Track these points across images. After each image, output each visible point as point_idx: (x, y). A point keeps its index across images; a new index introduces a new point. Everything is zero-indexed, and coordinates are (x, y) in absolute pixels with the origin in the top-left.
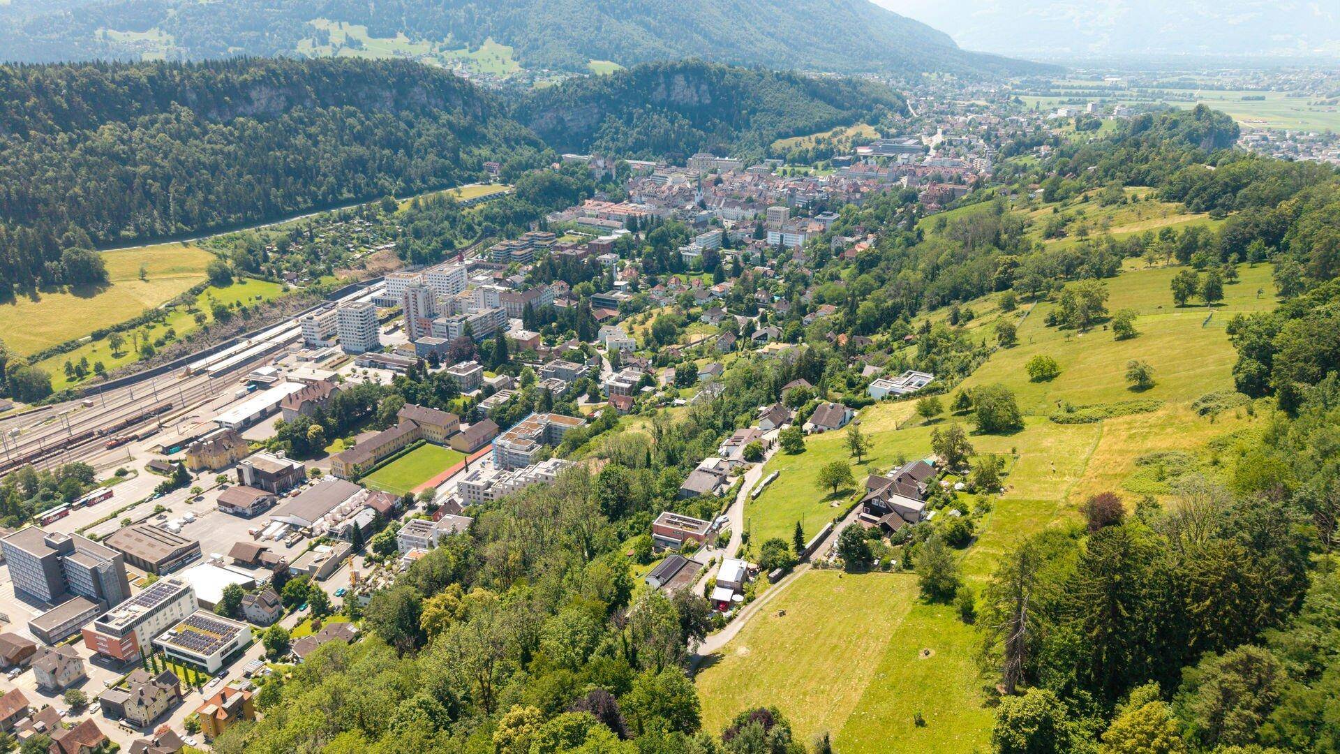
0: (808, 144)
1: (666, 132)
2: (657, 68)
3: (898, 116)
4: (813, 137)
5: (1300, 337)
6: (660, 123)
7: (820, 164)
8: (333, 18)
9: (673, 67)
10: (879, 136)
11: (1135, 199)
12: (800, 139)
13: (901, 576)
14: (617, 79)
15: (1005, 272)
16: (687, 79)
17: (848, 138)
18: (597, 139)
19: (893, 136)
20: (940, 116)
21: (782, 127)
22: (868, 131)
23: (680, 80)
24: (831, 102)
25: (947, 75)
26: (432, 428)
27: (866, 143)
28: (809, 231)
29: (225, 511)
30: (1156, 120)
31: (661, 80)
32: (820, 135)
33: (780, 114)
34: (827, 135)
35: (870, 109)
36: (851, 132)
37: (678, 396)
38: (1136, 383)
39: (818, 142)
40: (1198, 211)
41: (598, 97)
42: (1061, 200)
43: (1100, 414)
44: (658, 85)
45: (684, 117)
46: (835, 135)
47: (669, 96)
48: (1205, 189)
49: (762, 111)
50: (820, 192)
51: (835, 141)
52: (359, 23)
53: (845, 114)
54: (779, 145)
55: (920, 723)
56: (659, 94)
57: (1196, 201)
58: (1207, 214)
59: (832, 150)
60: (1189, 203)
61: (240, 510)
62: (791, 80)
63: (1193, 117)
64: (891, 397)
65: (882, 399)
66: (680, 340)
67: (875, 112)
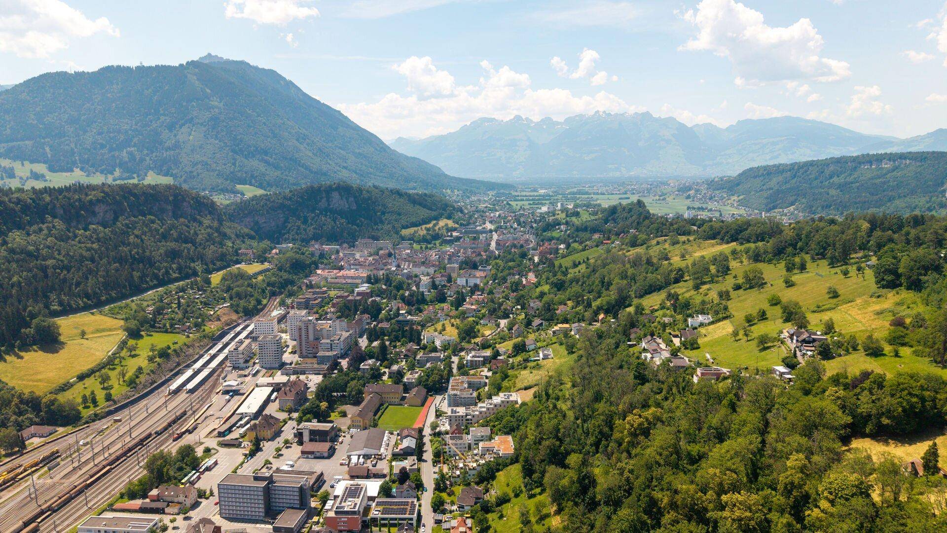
0: (422, 231)
1: (333, 228)
2: (320, 188)
4: (424, 227)
6: (328, 222)
7: (437, 243)
8: (15, 159)
9: (330, 187)
10: (457, 225)
11: (688, 240)
12: (416, 229)
13: (847, 357)
14: (294, 195)
16: (340, 194)
17: (442, 227)
18: (284, 234)
19: (465, 225)
21: (403, 222)
22: (450, 223)
23: (335, 195)
24: (425, 207)
25: (456, 191)
28: (478, 277)
29: (307, 458)
30: (619, 209)
31: (324, 195)
32: (428, 226)
33: (399, 214)
34: (431, 225)
35: (444, 210)
36: (442, 223)
38: (831, 295)
39: (428, 230)
40: (728, 243)
41: (282, 206)
42: (642, 245)
44: (322, 198)
45: (342, 217)
46: (435, 225)
47: (329, 205)
49: (389, 213)
51: (437, 228)
52: (39, 162)
53: (434, 213)
54: (405, 232)
56: (323, 204)
57: (726, 238)
58: (735, 243)
59: (438, 234)
60: (722, 239)
61: (318, 455)
62: (399, 193)
63: (636, 207)
64: (702, 325)
65: (699, 326)
66: (479, 335)
67: (448, 211)
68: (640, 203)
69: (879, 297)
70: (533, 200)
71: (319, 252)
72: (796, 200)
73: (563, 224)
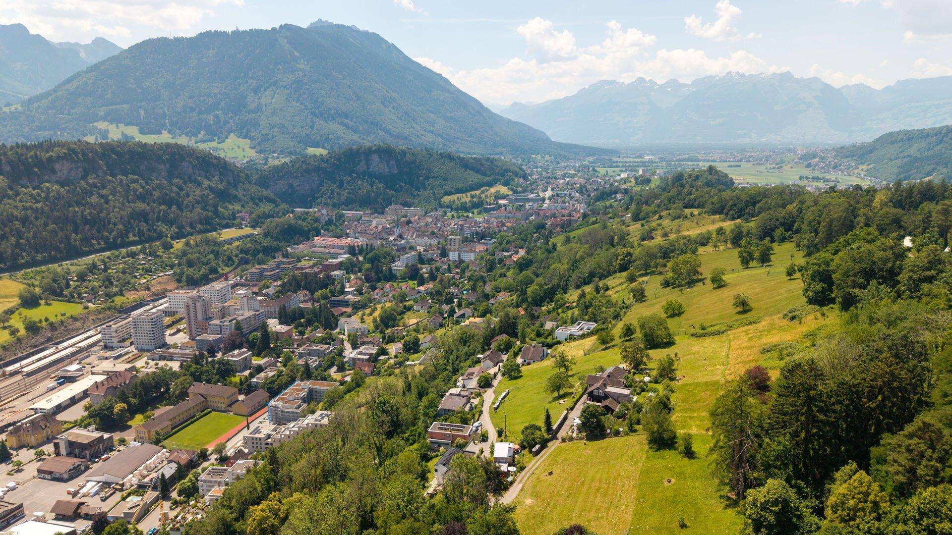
0: (466, 198)
1: (368, 192)
2: (358, 150)
3: (521, 180)
4: (469, 194)
5: (847, 262)
6: (364, 187)
7: (475, 211)
8: (111, 121)
9: (370, 149)
10: (511, 193)
11: (692, 214)
12: (460, 195)
13: (629, 438)
14: (331, 157)
15: (624, 259)
16: (380, 157)
17: (491, 194)
18: (318, 198)
19: (520, 192)
20: (549, 180)
21: (448, 188)
22: (504, 190)
23: (375, 158)
24: (478, 171)
25: (547, 156)
26: (217, 399)
27: (504, 197)
28: (477, 250)
29: (44, 478)
30: (685, 176)
31: (363, 157)
32: (473, 193)
33: (445, 180)
34: (477, 192)
35: (503, 176)
36: (493, 190)
37: (408, 360)
38: (740, 309)
39: (472, 197)
40: (733, 219)
41: (317, 169)
42: (644, 219)
43: (724, 329)
44: (361, 161)
45: (380, 182)
46: (483, 192)
47: (368, 168)
48: (735, 205)
49: (433, 178)
50: (480, 227)
51: (483, 196)
52: (132, 124)
53: (487, 179)
54: (446, 199)
55: (683, 526)
56: (362, 167)
57: (731, 212)
58: (739, 220)
59: (482, 201)
60: (727, 214)
61: (58, 475)
62: (450, 157)
63: (707, 173)
64: (572, 338)
65: (566, 340)
66: (401, 324)
67: (507, 177)
68: (711, 169)
69: (793, 318)
70: (625, 166)
71: (327, 218)
72: (934, 170)
73: (621, 193)
